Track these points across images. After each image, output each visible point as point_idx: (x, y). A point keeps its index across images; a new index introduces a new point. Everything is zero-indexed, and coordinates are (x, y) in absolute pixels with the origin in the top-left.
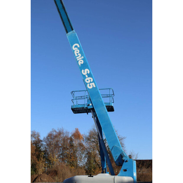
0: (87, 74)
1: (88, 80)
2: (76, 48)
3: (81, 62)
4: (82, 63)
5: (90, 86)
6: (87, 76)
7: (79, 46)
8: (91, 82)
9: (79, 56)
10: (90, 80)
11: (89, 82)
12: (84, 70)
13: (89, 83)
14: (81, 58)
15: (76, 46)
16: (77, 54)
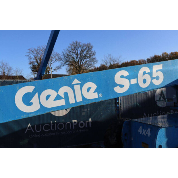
0: (129, 78)
1: (145, 81)
2: (35, 100)
3: (89, 89)
4: (94, 86)
5: (157, 78)
6: (133, 81)
7: (29, 89)
8: (150, 74)
9: (66, 94)
10: (144, 73)
11: (148, 77)
12: (117, 85)
13: (152, 78)
14: (77, 88)
15: (27, 99)
16: (58, 98)
